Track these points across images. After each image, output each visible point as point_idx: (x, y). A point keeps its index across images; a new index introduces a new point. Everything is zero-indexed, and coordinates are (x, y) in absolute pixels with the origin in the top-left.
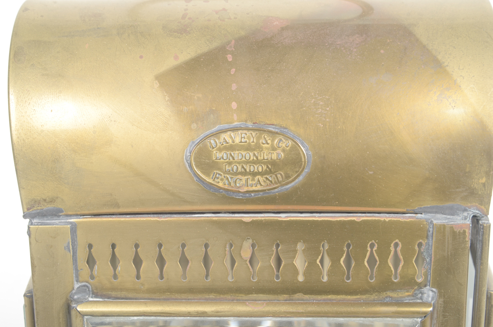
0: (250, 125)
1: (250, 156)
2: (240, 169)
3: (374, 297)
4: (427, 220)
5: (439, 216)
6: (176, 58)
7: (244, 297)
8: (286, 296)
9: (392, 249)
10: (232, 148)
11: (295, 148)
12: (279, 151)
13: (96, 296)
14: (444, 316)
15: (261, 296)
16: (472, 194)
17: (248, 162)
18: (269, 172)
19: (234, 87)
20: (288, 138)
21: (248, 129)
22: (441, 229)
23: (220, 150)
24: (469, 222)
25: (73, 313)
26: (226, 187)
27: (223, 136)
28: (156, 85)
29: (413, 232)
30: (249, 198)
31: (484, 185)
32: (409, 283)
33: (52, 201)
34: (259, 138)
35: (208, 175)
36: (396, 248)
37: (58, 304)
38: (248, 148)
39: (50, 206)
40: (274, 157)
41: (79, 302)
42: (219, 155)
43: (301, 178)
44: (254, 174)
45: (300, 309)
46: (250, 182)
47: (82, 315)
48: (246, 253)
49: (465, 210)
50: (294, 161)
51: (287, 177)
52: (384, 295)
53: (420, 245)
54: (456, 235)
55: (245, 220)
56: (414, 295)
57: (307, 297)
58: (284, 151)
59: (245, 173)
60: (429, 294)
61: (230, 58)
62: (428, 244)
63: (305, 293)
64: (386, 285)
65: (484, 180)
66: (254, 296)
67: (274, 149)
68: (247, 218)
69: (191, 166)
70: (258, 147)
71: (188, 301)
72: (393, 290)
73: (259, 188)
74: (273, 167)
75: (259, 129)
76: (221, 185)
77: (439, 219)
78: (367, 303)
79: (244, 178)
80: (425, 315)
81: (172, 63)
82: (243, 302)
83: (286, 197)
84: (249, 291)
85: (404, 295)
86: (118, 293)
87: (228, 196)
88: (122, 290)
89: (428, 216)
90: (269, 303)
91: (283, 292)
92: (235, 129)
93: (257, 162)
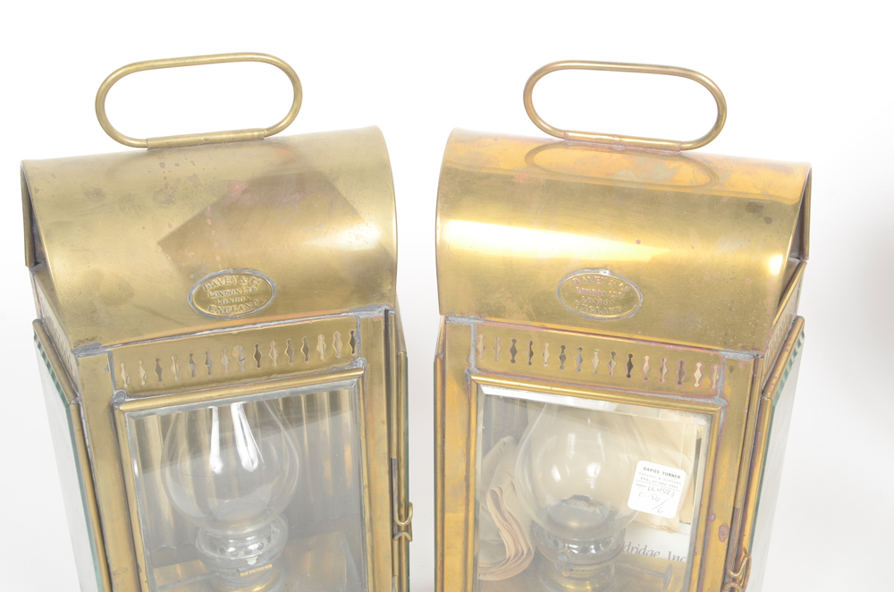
0: (231, 271)
1: (233, 291)
2: (227, 302)
3: (325, 369)
4: (355, 316)
5: (363, 313)
6: (170, 226)
7: (237, 382)
8: (266, 377)
9: (334, 337)
10: (221, 288)
12: (253, 286)
13: (130, 397)
15: (248, 380)
16: (383, 296)
17: (232, 297)
18: (248, 301)
19: (216, 244)
20: (258, 277)
21: (231, 274)
22: (365, 320)
23: (212, 290)
24: (382, 314)
25: (116, 412)
26: (219, 314)
27: (215, 281)
28: (160, 249)
29: (347, 325)
30: (234, 318)
31: (390, 290)
32: (347, 358)
33: (93, 339)
34: (238, 279)
35: (205, 308)
36: (337, 336)
37: (104, 406)
38: (232, 287)
39: (92, 343)
40: (250, 291)
41: (119, 404)
42: (212, 294)
43: (270, 302)
44: (238, 304)
45: (276, 385)
46: (235, 309)
47: (123, 412)
48: (236, 354)
49: (379, 307)
51: (261, 302)
52: (332, 367)
53: (352, 332)
54: (375, 324)
55: (233, 332)
56: (352, 364)
57: (280, 375)
58: (256, 286)
59: (231, 304)
60: (361, 362)
61: (209, 222)
62: (357, 331)
64: (332, 361)
65: (390, 287)
66: (244, 381)
67: (249, 286)
68: (234, 331)
69: (193, 304)
72: (337, 363)
73: (242, 312)
75: (239, 274)
76: (215, 314)
77: (363, 315)
79: (231, 307)
80: (360, 376)
81: (166, 231)
82: (237, 387)
83: (262, 314)
84: (239, 378)
85: (345, 365)
86: (147, 393)
87: (221, 319)
88: (149, 390)
89: (356, 314)
90: (255, 384)
91: (263, 375)
92: (220, 275)
93: (239, 295)
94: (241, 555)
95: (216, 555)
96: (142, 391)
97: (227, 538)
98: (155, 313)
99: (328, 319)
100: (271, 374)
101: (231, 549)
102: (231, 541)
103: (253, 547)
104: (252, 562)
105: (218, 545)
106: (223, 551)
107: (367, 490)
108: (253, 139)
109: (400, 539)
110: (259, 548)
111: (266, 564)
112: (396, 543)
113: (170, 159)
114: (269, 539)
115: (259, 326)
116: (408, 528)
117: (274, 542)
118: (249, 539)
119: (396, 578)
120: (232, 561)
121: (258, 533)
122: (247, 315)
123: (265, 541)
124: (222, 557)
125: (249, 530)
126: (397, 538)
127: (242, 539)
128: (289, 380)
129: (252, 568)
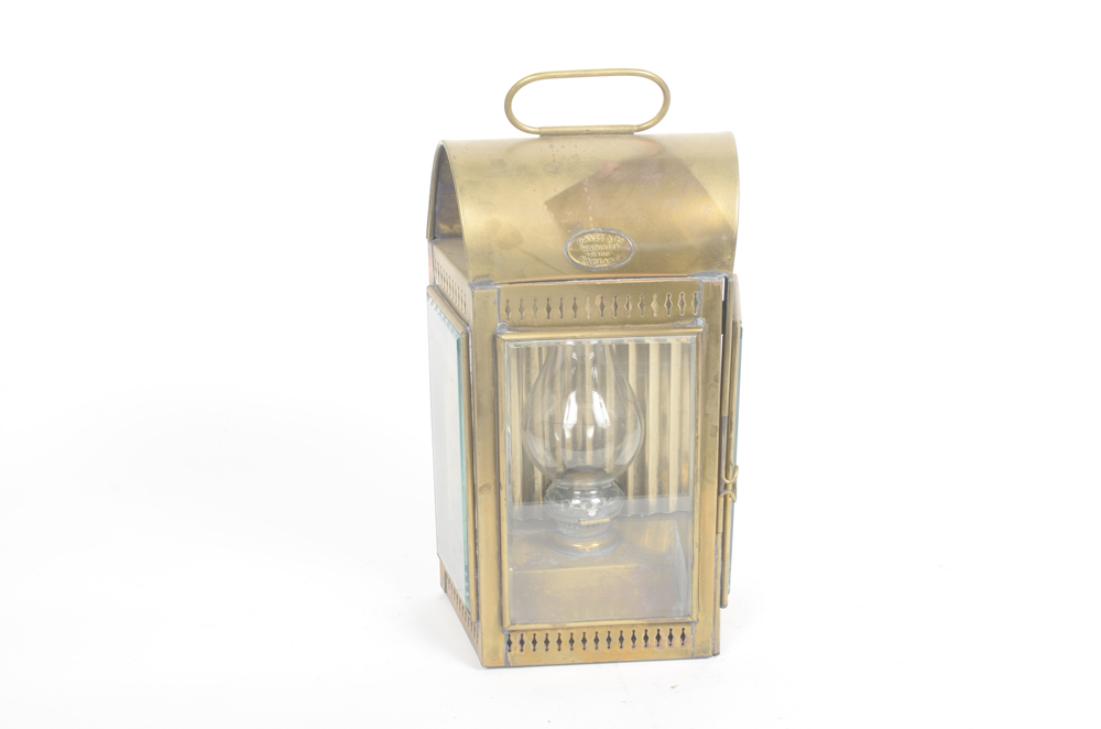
0: (600, 230)
1: (601, 247)
2: (595, 255)
3: (670, 324)
4: (699, 280)
5: (705, 278)
6: (555, 190)
7: (596, 328)
8: (620, 326)
9: (680, 297)
10: (591, 243)
11: (626, 241)
12: (617, 244)
13: (511, 330)
15: (606, 327)
16: (723, 265)
17: (600, 251)
18: (612, 256)
19: (590, 208)
20: (622, 237)
21: (600, 233)
22: (707, 285)
23: (584, 245)
24: (723, 280)
25: (498, 341)
26: (587, 265)
27: (586, 237)
28: (546, 208)
29: (692, 287)
30: (600, 271)
32: (689, 316)
33: (487, 276)
34: (605, 237)
36: (682, 296)
37: (488, 336)
38: (600, 243)
39: (486, 279)
40: (614, 248)
41: (502, 334)
42: (584, 247)
43: (629, 259)
44: (603, 258)
45: (629, 333)
46: (601, 262)
47: (504, 341)
48: (598, 303)
49: (721, 274)
50: (626, 250)
51: (622, 258)
52: (676, 323)
53: (695, 294)
54: (716, 289)
56: (692, 323)
57: (632, 326)
58: (620, 244)
59: (598, 257)
60: (701, 321)
61: (586, 190)
62: (700, 293)
63: (631, 324)
64: (677, 318)
65: (729, 258)
66: (602, 327)
67: (614, 243)
68: (598, 282)
69: (568, 254)
70: (605, 242)
71: (564, 331)
72: (681, 320)
73: (605, 265)
74: (614, 254)
75: (606, 232)
76: (584, 264)
77: (706, 280)
78: (666, 328)
79: (598, 260)
80: (698, 333)
81: (552, 194)
82: (596, 330)
83: (621, 270)
84: (599, 324)
85: (687, 322)
86: (523, 329)
87: (588, 270)
88: (525, 326)
90: (611, 330)
91: (618, 324)
92: (592, 233)
93: (605, 251)
94: (584, 507)
96: (520, 326)
97: (572, 489)
98: (538, 259)
99: (674, 280)
100: (625, 324)
102: (576, 493)
104: (592, 513)
108: (625, 133)
109: (725, 497)
111: (604, 518)
112: (722, 499)
113: (558, 144)
115: (620, 281)
116: (734, 486)
118: (592, 493)
119: (720, 536)
120: (572, 511)
121: (598, 488)
122: (610, 270)
125: (593, 484)
126: (722, 495)
127: (585, 493)
128: (639, 329)
129: (591, 518)
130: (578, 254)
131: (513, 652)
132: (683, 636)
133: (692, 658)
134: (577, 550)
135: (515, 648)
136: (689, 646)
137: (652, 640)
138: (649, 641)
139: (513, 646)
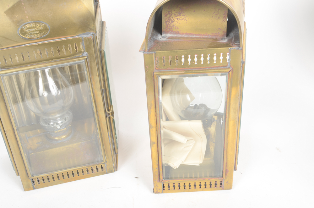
0: (32, 22)
1: (34, 29)
2: (32, 33)
3: (72, 57)
4: (81, 37)
5: (84, 35)
6: (8, 6)
8: (51, 60)
9: (74, 45)
10: (29, 28)
11: (45, 25)
12: (41, 27)
13: (2, 69)
14: (90, 58)
15: (44, 62)
16: (91, 29)
17: (34, 31)
18: (40, 33)
19: (26, 12)
20: (43, 24)
21: (32, 23)
22: (85, 39)
23: (26, 29)
24: (92, 36)
26: (30, 38)
27: (26, 25)
28: (5, 15)
29: (79, 40)
30: (36, 39)
31: (93, 27)
32: (80, 52)
34: (35, 25)
35: (24, 36)
38: (33, 28)
40: (40, 29)
42: (26, 30)
43: (48, 33)
44: (36, 34)
45: (55, 63)
46: (36, 36)
48: (39, 52)
49: (90, 33)
50: (46, 29)
51: (45, 33)
52: (75, 56)
53: (81, 43)
54: (89, 39)
55: (36, 44)
56: (82, 55)
58: (42, 27)
59: (34, 34)
60: (85, 54)
61: (23, 4)
62: (83, 42)
63: (55, 59)
64: (75, 54)
65: (93, 26)
67: (40, 27)
68: (37, 44)
69: (19, 34)
70: (36, 27)
71: (26, 66)
72: (77, 54)
73: (38, 37)
74: (41, 31)
75: (35, 23)
76: (28, 38)
77: (84, 36)
78: (71, 59)
79: (34, 35)
80: (85, 59)
81: (7, 8)
83: (46, 37)
84: (41, 61)
85: (80, 55)
86: (8, 68)
87: (31, 40)
88: (8, 66)
89: (82, 36)
90: (47, 63)
91: (50, 60)
92: (29, 23)
93: (36, 31)
94: (55, 125)
95: (46, 126)
96: (6, 67)
97: (50, 119)
98: (6, 38)
99: (71, 38)
100: (53, 59)
101: (52, 123)
102: (51, 120)
103: (59, 122)
104: (59, 127)
105: (47, 122)
106: (49, 124)
107: (93, 100)
110: (62, 123)
111: (64, 128)
112: (107, 119)
114: (65, 120)
115: (46, 42)
116: (112, 113)
117: (67, 120)
118: (58, 119)
119: (109, 132)
120: (51, 127)
121: (61, 117)
122: (41, 38)
123: (64, 120)
124: (49, 126)
125: (58, 116)
126: (108, 117)
127: (55, 119)
128: (59, 61)
129: (59, 129)
130: (24, 33)
131: (36, 185)
132: (102, 168)
133: (107, 173)
134: (56, 140)
135: (36, 183)
136: (105, 170)
137: (90, 171)
138: (89, 172)
139: (35, 183)
